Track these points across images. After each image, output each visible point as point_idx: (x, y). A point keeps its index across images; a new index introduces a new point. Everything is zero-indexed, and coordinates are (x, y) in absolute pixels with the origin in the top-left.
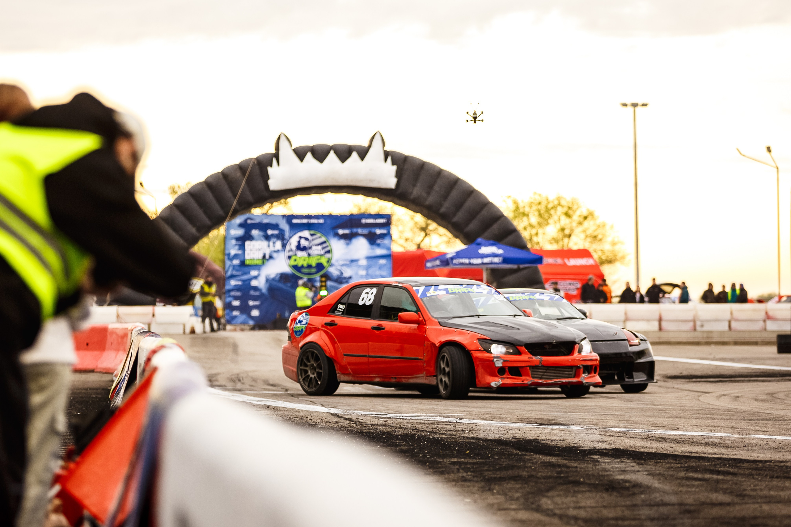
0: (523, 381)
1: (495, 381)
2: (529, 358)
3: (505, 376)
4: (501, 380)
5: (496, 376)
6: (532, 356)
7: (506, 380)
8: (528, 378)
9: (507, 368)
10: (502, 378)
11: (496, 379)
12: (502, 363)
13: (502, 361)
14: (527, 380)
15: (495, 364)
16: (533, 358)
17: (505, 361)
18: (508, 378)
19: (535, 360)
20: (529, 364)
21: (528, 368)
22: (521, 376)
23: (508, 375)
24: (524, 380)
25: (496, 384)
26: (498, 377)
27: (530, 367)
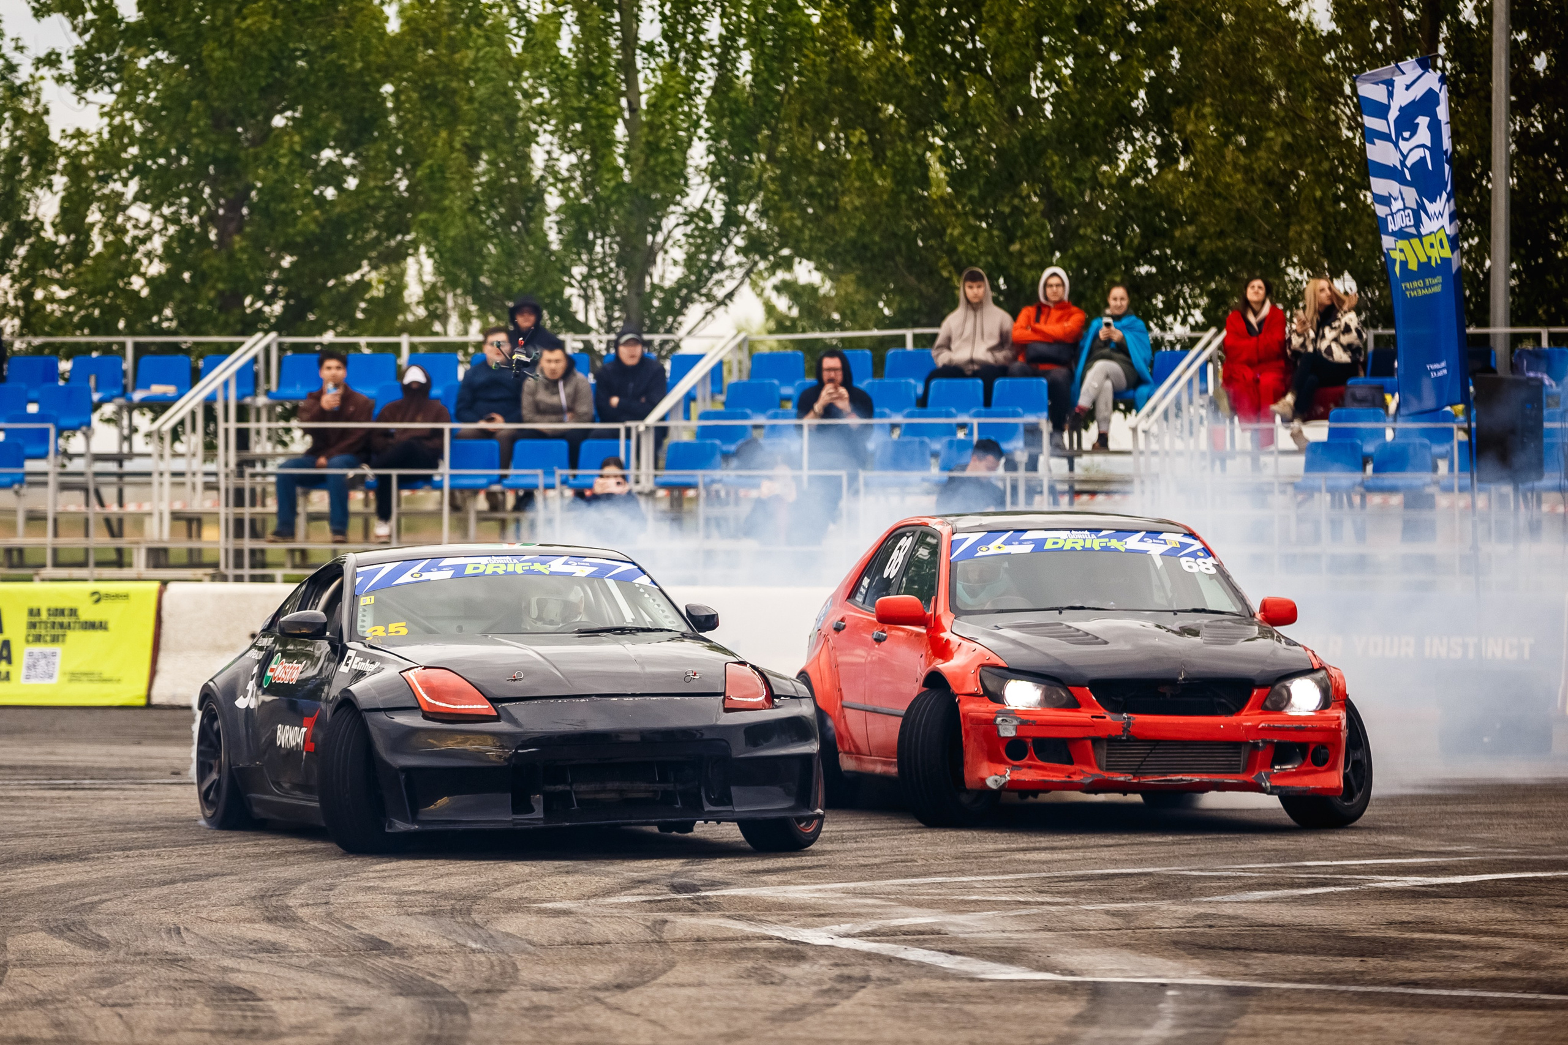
0: (1070, 777)
1: (997, 774)
2: (1092, 717)
3: (1025, 761)
4: (1011, 772)
5: (1002, 761)
6: (1102, 712)
7: (1024, 770)
8: (1086, 769)
9: (1030, 740)
10: (1013, 765)
11: (1002, 768)
12: (1017, 728)
13: (1015, 723)
14: (1081, 773)
15: (998, 731)
17: (1023, 723)
18: (1030, 767)
19: (1108, 724)
20: (1092, 733)
21: (1089, 743)
22: (1071, 762)
23: (1031, 759)
24: (1075, 774)
25: (997, 781)
26: (1006, 763)
27: (1096, 741)
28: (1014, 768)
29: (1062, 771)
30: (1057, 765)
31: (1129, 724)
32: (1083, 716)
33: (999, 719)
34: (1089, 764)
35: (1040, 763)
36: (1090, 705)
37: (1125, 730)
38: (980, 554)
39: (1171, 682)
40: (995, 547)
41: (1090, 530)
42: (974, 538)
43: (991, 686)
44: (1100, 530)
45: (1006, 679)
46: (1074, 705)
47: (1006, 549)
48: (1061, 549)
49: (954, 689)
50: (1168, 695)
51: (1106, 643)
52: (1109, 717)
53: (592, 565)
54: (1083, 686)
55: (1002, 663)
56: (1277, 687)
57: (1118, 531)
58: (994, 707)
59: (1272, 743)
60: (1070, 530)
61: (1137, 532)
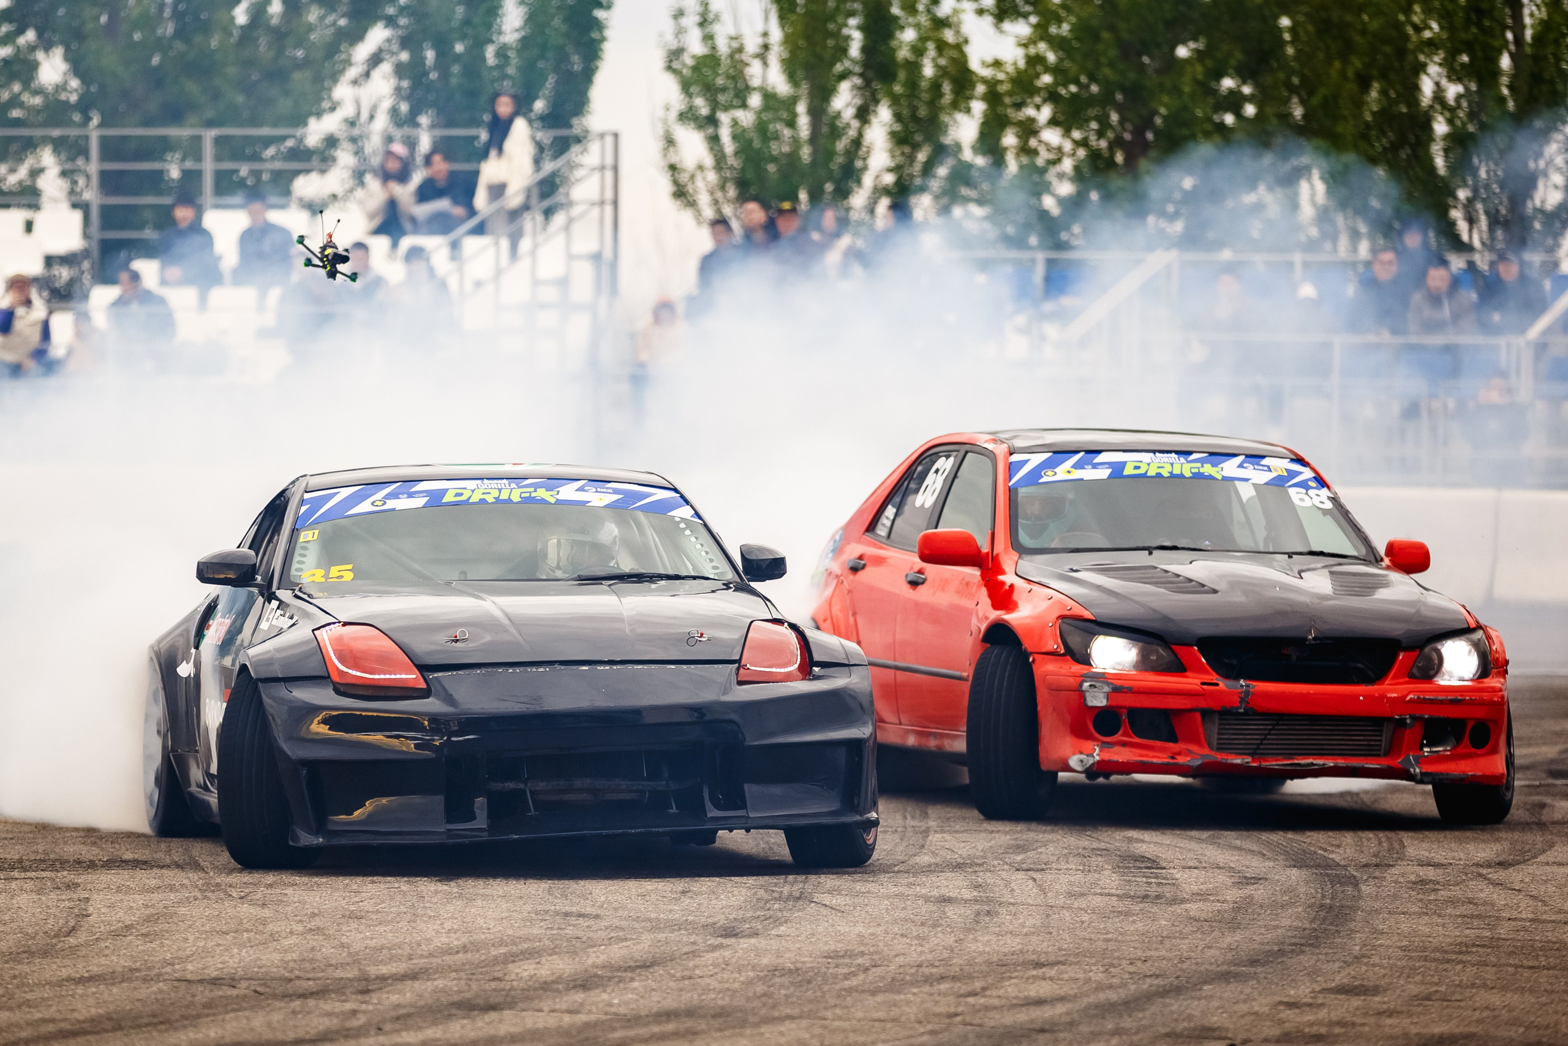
0: (1173, 758)
1: (1081, 753)
2: (1203, 684)
3: (1118, 737)
4: (1101, 751)
5: (1088, 737)
6: (1214, 678)
7: (1117, 749)
8: (1194, 748)
9: (1125, 711)
10: (1103, 742)
11: (1088, 745)
12: (1108, 696)
13: (1107, 689)
14: (1188, 753)
15: (1085, 700)
16: (1217, 685)
17: (1117, 690)
18: (1124, 744)
19: (1222, 692)
20: (1203, 704)
21: (1198, 716)
22: (1175, 740)
23: (1125, 734)
24: (1179, 754)
25: (1082, 761)
26: (1094, 739)
27: (1206, 713)
28: (1104, 745)
29: (1163, 750)
30: (1158, 743)
31: (1247, 693)
32: (1191, 682)
33: (1086, 685)
34: (1198, 742)
35: (1137, 740)
36: (1200, 669)
37: (1242, 700)
38: (1045, 479)
39: (1297, 642)
40: (1064, 471)
41: (1178, 452)
42: (1037, 459)
43: (1075, 640)
44: (1190, 453)
45: (1094, 634)
46: (1179, 668)
47: (1078, 474)
48: (1144, 476)
49: (1027, 645)
50: (1294, 657)
51: (1215, 591)
52: (1223, 685)
53: (616, 491)
54: (1192, 645)
55: (1087, 614)
56: (1427, 650)
57: (1211, 454)
58: (1077, 668)
59: (1421, 719)
60: (1154, 452)
61: (1235, 455)
